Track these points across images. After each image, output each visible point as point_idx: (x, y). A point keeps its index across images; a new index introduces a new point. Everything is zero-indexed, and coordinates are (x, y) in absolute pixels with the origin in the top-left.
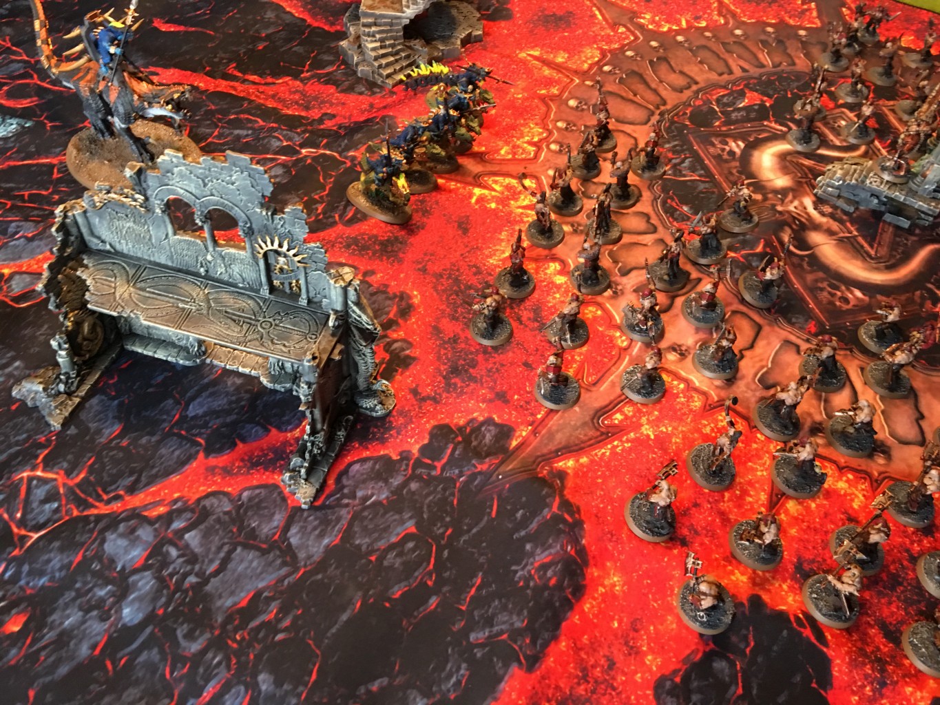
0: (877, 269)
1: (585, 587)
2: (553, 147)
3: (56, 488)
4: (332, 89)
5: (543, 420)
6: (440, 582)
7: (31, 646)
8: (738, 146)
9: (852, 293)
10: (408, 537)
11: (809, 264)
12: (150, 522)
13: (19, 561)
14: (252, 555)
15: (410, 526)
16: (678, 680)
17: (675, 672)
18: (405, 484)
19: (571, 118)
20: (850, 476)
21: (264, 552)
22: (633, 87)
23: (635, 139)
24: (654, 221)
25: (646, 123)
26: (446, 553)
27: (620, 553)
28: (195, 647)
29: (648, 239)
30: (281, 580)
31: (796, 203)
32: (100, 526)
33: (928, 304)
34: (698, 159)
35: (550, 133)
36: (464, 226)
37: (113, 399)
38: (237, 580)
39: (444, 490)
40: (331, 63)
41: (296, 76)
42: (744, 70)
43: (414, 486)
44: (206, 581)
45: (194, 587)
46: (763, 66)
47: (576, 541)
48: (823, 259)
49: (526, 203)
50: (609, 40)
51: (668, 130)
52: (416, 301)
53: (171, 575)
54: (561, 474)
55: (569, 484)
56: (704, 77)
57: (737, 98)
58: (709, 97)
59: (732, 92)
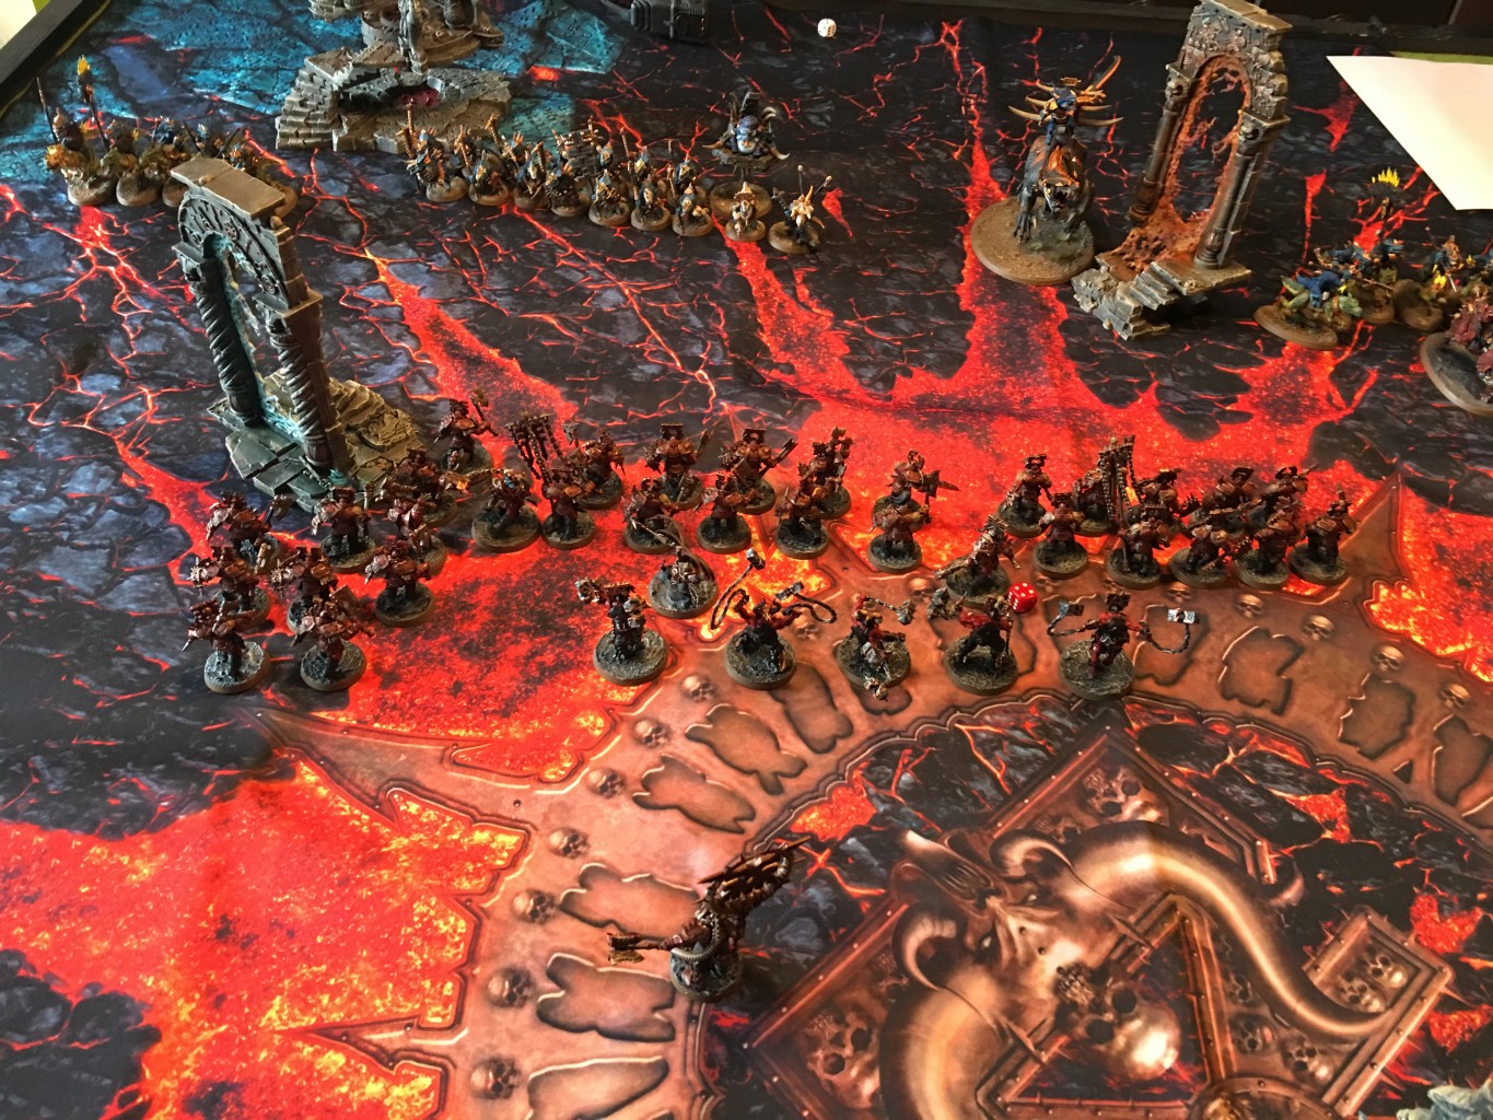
1: (121, 837)
3: (140, 414)
4: (842, 351)
5: (372, 731)
6: (103, 712)
8: (1141, 812)
9: (867, 1071)
10: (154, 666)
11: (895, 991)
12: (117, 480)
13: (58, 429)
14: (102, 561)
15: (169, 664)
16: (22, 973)
21: (107, 568)
24: (843, 745)
26: (142, 704)
27: (183, 862)
30: (77, 592)
32: (104, 455)
34: (1051, 765)
38: (70, 564)
40: (894, 331)
41: (840, 317)
44: (66, 544)
45: (57, 538)
47: (178, 807)
48: (924, 1014)
51: (1090, 705)
53: (66, 521)
54: (288, 772)
55: (275, 786)
56: (1312, 719)
57: (1295, 782)
58: (1254, 740)
59: (1308, 771)
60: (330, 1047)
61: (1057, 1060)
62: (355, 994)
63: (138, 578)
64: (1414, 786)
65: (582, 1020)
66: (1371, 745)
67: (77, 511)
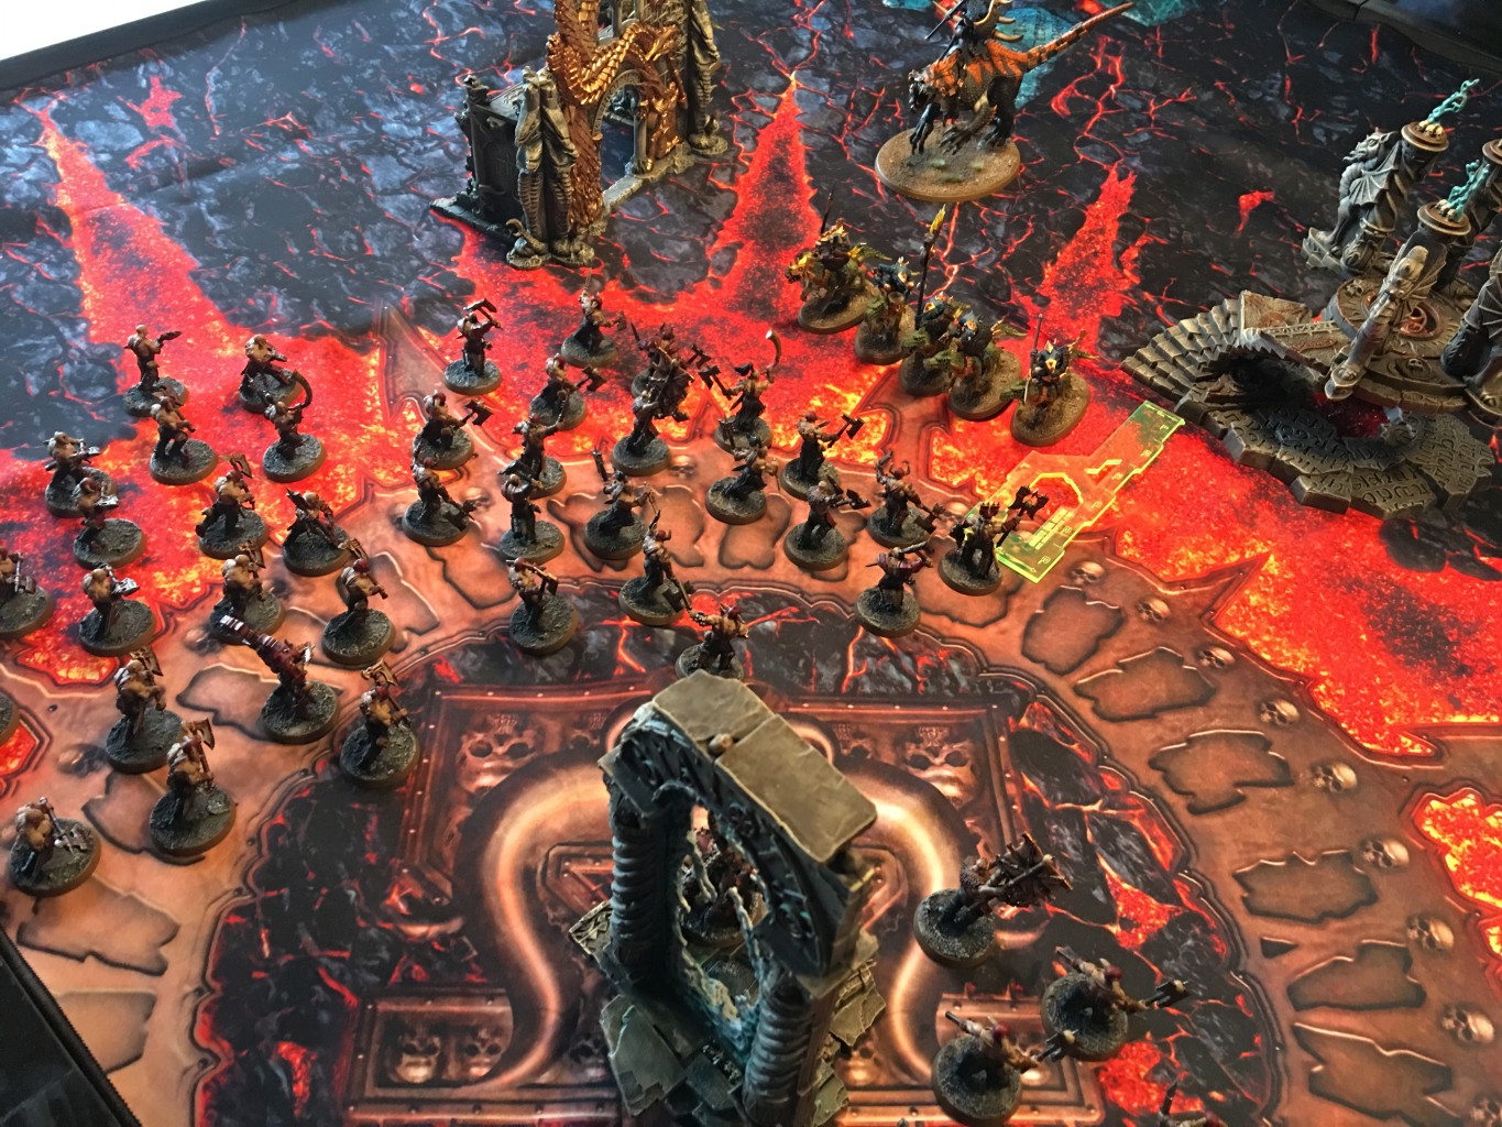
1: (235, 325)
4: (1111, 313)
7: (396, 93)
9: (492, 771)
10: (364, 249)
11: (582, 743)
15: (374, 252)
41: (1144, 286)
51: (1005, 683)
54: (365, 350)
55: (350, 352)
56: (1227, 839)
57: (1135, 870)
58: (1137, 812)
59: (1162, 871)
63: (413, 197)
64: (1270, 964)
66: (1267, 901)
67: (422, 140)
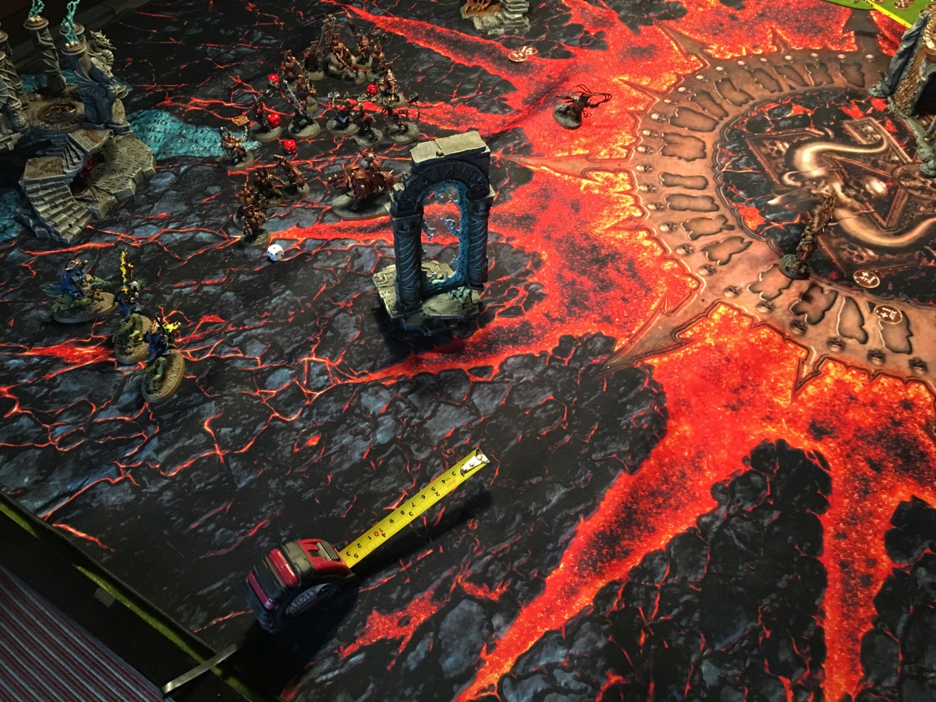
0: (888, 236)
1: (666, 431)
2: (641, 149)
3: (325, 367)
4: (474, 110)
5: (636, 334)
6: (571, 427)
7: (324, 453)
8: (784, 146)
9: (866, 252)
10: (549, 402)
11: (835, 232)
12: (387, 388)
13: (311, 408)
14: (450, 408)
15: (550, 396)
16: (727, 485)
17: (725, 481)
18: (545, 370)
19: (654, 128)
20: (854, 372)
21: (458, 407)
22: (702, 103)
23: (704, 143)
24: (717, 202)
25: (712, 130)
26: (574, 411)
27: (690, 412)
28: (423, 456)
29: (713, 215)
30: (470, 423)
31: (827, 187)
32: (356, 390)
33: (925, 260)
34: (752, 157)
35: (638, 139)
36: (576, 207)
37: (352, 315)
38: (443, 422)
39: (571, 375)
40: (472, 90)
41: (447, 101)
42: (791, 88)
43: (550, 372)
44: (425, 422)
45: (416, 424)
46: (807, 85)
47: (660, 404)
48: (846, 229)
49: (621, 189)
50: (684, 67)
51: (729, 135)
52: (544, 258)
53: (403, 418)
54: (649, 367)
56: (759, 94)
57: (785, 110)
58: (763, 109)
60: (804, 388)
61: (874, 208)
62: (782, 375)
63: (475, 396)
65: (819, 314)
67: (398, 412)
